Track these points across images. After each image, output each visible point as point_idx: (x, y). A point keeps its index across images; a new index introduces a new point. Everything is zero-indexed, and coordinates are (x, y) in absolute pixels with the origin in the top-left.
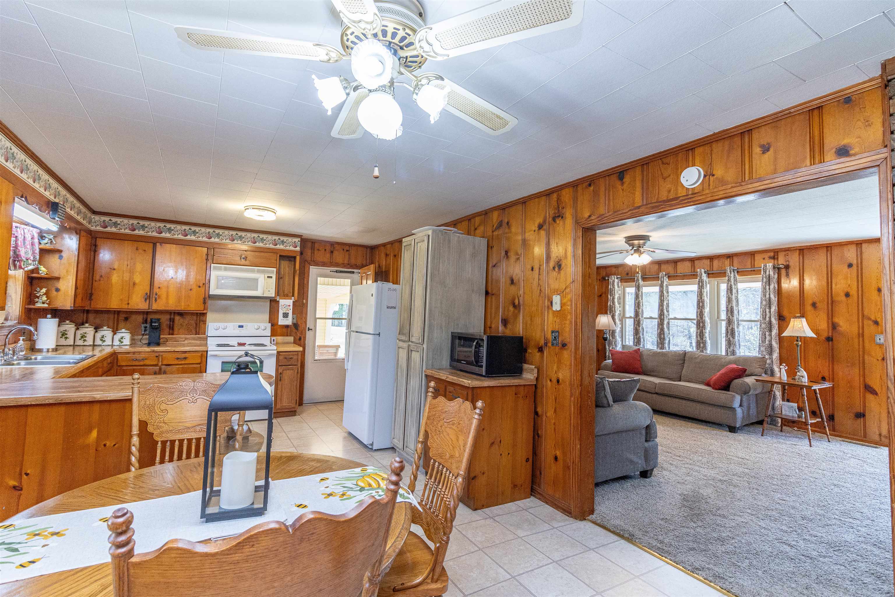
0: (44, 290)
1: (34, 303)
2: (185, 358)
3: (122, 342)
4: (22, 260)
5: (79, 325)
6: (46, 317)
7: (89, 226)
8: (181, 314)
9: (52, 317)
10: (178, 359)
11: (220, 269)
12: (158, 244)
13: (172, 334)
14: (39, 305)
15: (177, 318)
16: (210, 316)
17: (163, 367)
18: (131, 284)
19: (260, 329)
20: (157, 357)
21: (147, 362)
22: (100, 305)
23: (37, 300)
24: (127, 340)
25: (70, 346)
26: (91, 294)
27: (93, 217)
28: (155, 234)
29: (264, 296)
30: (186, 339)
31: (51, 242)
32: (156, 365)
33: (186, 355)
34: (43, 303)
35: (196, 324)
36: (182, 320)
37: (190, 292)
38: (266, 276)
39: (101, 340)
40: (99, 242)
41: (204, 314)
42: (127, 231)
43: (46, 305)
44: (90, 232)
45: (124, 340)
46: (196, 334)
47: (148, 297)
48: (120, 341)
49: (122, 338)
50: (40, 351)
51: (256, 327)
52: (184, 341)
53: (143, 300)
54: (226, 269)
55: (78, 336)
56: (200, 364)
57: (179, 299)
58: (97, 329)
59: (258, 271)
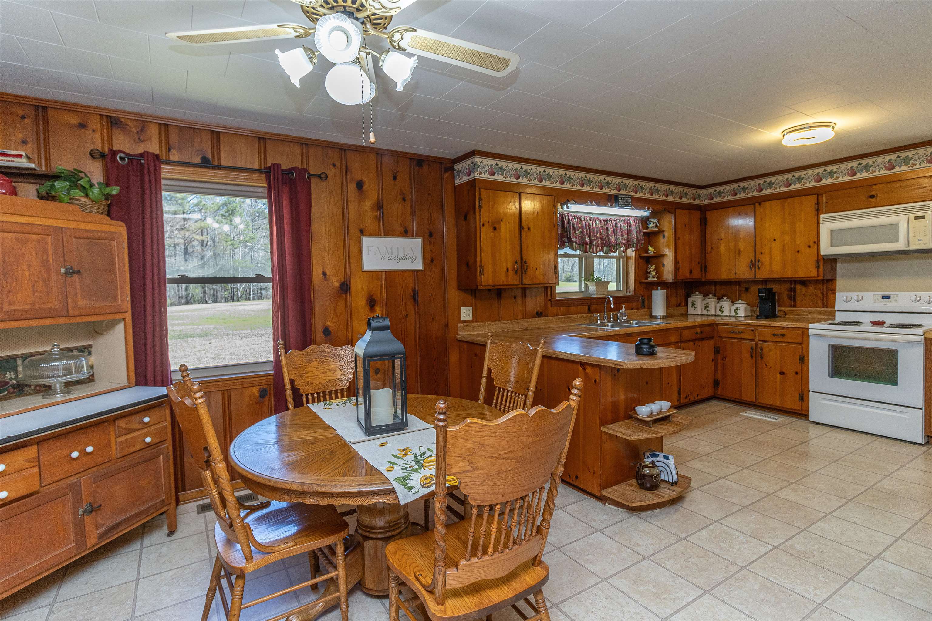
0: (654, 267)
1: (647, 278)
2: (783, 335)
3: (737, 314)
5: (705, 295)
6: (657, 290)
7: (697, 202)
8: (804, 282)
9: (661, 290)
10: (774, 335)
11: (833, 219)
12: (757, 204)
13: (795, 306)
14: (650, 279)
15: (798, 287)
16: (840, 283)
17: (760, 343)
18: (737, 252)
19: (922, 301)
20: (752, 330)
21: (743, 336)
22: (712, 276)
23: (649, 275)
24: (741, 313)
25: (698, 315)
26: (706, 267)
27: (702, 192)
28: (756, 194)
29: (912, 248)
30: (810, 313)
31: (657, 225)
32: (753, 340)
33: (784, 332)
34: (654, 277)
35: (823, 294)
36: (804, 290)
37: (797, 254)
38: (912, 216)
39: (720, 311)
40: (709, 214)
41: (832, 280)
42: (730, 198)
43: (655, 279)
44: (699, 208)
45: (739, 312)
46: (823, 308)
47: (754, 265)
48: (735, 312)
49: (737, 309)
50: (655, 317)
51: (913, 298)
52: (807, 315)
53: (749, 268)
54: (841, 218)
55: (703, 307)
56: (801, 344)
57: (784, 265)
58: (719, 299)
59: (897, 212)
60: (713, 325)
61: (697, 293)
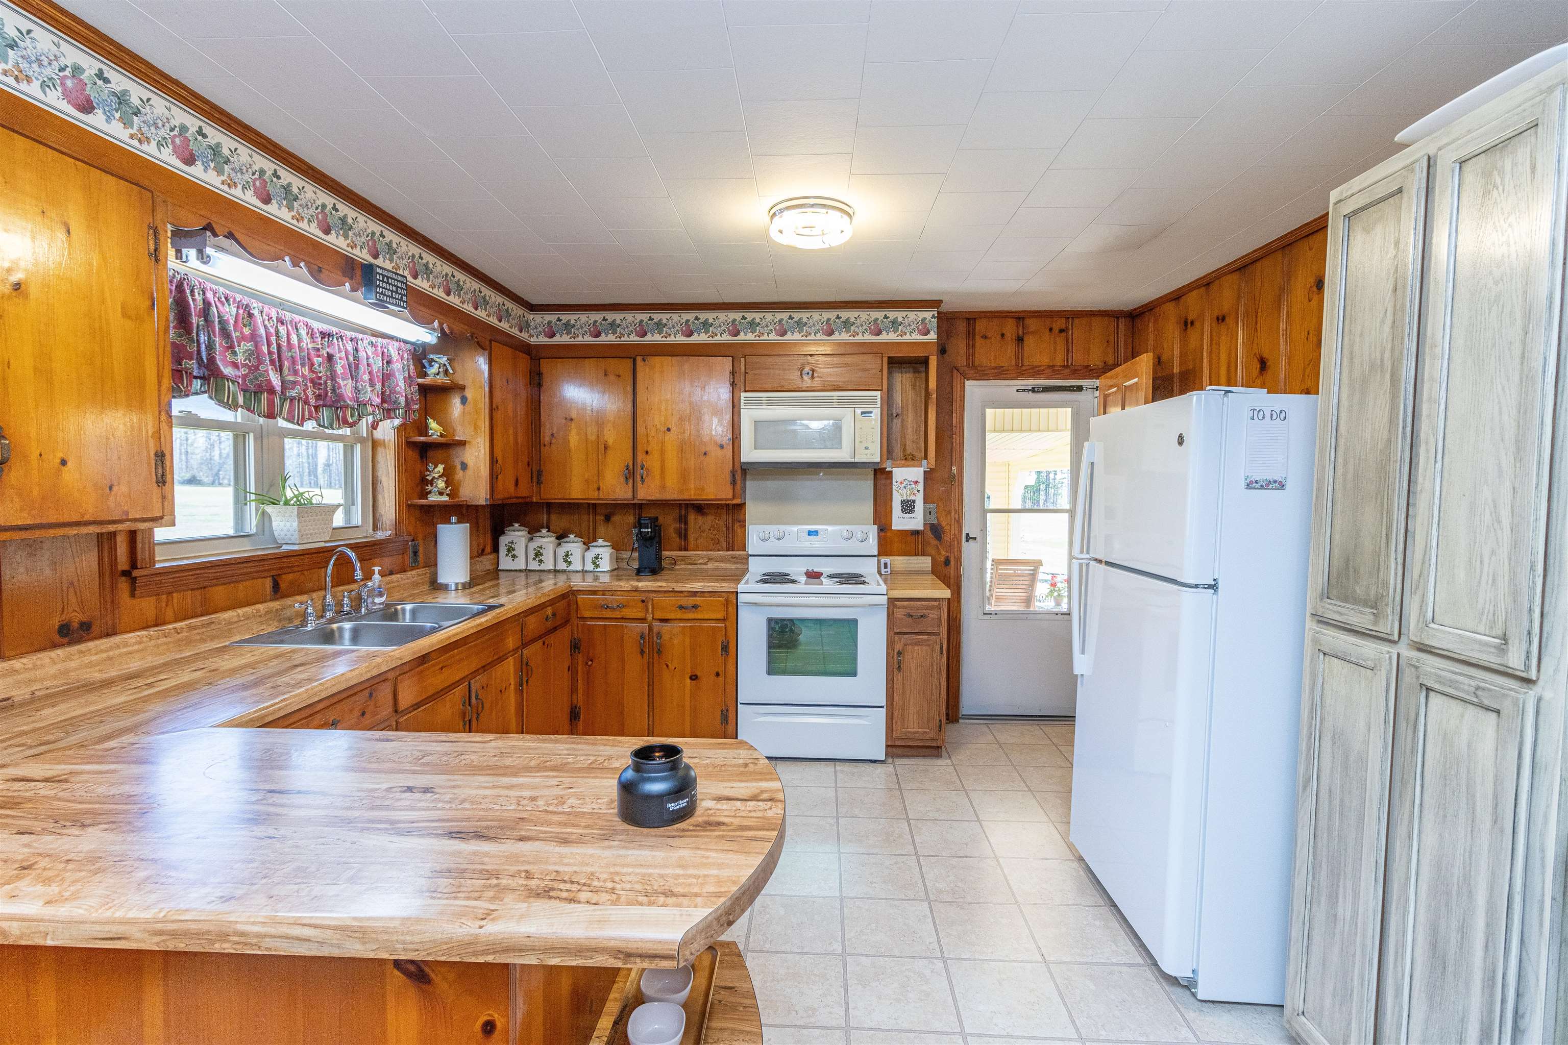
0: (440, 468)
1: (425, 494)
2: (695, 607)
3: (598, 566)
4: (347, 406)
5: (533, 530)
6: (449, 522)
7: (524, 336)
8: (700, 508)
9: (459, 522)
10: (681, 607)
11: (758, 403)
12: (639, 359)
13: (686, 549)
14: (434, 498)
15: (692, 517)
16: (752, 510)
17: (656, 624)
18: (601, 447)
19: (854, 539)
20: (643, 601)
21: (628, 613)
22: (553, 493)
23: (429, 488)
24: (605, 565)
25: (520, 571)
26: (540, 473)
27: (532, 317)
28: (634, 339)
29: (858, 459)
30: (710, 559)
31: (446, 372)
32: (643, 620)
33: (698, 600)
34: (441, 494)
35: (728, 529)
36: (700, 519)
37: (702, 458)
38: (859, 411)
39: (566, 561)
40: (545, 366)
41: (741, 507)
42: (588, 339)
43: (445, 498)
44: (527, 349)
45: (600, 562)
46: (728, 550)
47: (631, 474)
48: (594, 563)
49: (597, 558)
50: (445, 588)
51: (845, 534)
52: (706, 564)
53: (623, 479)
54: (770, 403)
55: (532, 555)
56: (724, 620)
57: (684, 476)
58: (561, 537)
59: (842, 402)
60: (568, 597)
61: (517, 525)
